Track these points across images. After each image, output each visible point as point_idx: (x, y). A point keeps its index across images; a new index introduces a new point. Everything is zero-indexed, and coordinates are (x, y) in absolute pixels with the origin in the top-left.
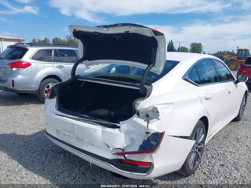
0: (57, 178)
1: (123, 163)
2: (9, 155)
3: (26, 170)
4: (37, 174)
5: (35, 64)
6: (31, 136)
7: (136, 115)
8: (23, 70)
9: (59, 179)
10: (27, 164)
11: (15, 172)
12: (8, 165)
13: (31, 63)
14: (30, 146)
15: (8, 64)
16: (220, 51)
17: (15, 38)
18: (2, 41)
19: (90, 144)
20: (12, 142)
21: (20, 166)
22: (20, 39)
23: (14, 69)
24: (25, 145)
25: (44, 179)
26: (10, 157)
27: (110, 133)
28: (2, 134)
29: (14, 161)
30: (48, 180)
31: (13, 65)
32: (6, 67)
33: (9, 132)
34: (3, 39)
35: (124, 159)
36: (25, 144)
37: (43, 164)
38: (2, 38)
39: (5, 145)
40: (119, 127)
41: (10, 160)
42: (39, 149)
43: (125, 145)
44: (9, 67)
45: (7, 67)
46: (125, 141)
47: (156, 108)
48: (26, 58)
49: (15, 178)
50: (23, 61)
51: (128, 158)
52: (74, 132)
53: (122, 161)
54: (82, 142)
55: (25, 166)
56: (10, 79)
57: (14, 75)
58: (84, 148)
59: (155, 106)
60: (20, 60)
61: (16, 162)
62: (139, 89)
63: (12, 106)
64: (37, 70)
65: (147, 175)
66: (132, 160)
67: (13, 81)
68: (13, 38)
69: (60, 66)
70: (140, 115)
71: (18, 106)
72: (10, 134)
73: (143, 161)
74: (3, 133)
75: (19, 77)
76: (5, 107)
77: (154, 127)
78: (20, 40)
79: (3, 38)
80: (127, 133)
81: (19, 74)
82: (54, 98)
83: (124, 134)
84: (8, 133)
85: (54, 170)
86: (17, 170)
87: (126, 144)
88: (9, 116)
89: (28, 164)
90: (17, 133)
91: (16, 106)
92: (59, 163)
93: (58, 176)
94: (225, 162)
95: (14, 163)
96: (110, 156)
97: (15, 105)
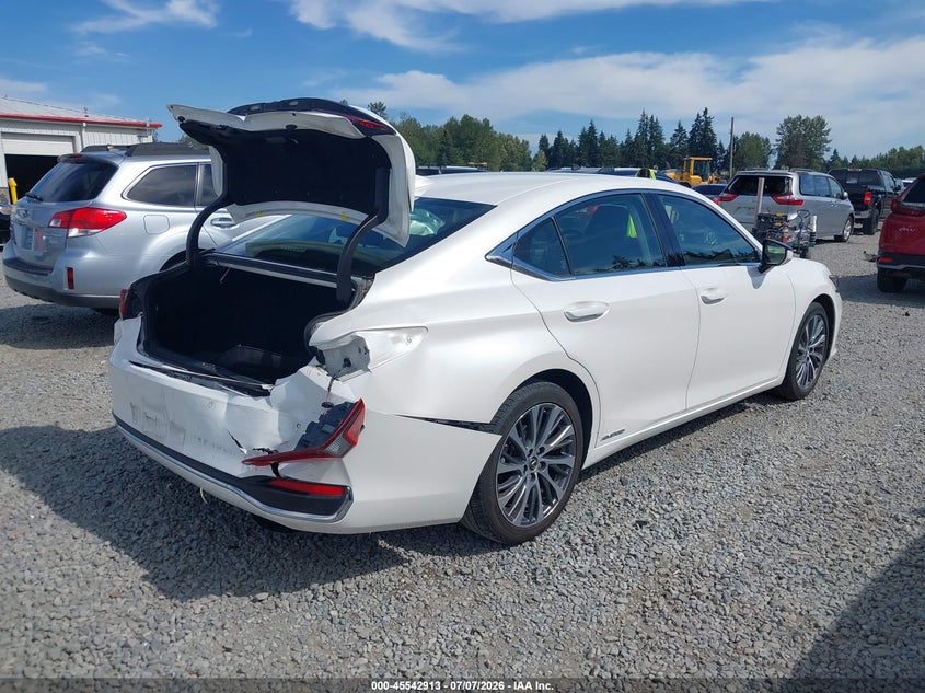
0: (134, 537)
1: (271, 487)
2: (22, 480)
3: (58, 517)
4: (83, 527)
5: (139, 214)
6: (98, 434)
7: (314, 361)
8: (100, 235)
9: (140, 542)
10: (63, 504)
11: (27, 522)
12: (13, 505)
13: (127, 213)
14: (86, 460)
15: (56, 217)
16: (901, 148)
17: (127, 120)
18: (83, 132)
19: (200, 439)
20: (40, 449)
21: (45, 508)
22: (142, 122)
23: (74, 232)
24: (73, 457)
25: (100, 540)
26: (24, 485)
27: (245, 409)
28: (21, 428)
29: (31, 496)
30: (108, 543)
31: (69, 220)
32: (49, 226)
33: (39, 422)
34: (85, 124)
35: (274, 476)
36: (74, 454)
37: (109, 504)
38: (82, 122)
39: (19, 456)
40: (266, 393)
41: (22, 492)
42: (110, 468)
43: (280, 441)
44: (59, 225)
45: (52, 224)
46: (280, 430)
47: (361, 340)
48: (112, 196)
49: (24, 534)
50: (102, 205)
51: (282, 474)
52: (165, 407)
53: (271, 483)
54: (182, 435)
55: (57, 508)
56: (61, 265)
57: (72, 250)
58: (185, 451)
59: (359, 334)
60: (91, 202)
61: (38, 498)
62: (334, 285)
63: (71, 350)
64: (147, 234)
65: (335, 520)
66: (295, 480)
67: (70, 270)
68: (119, 120)
69: (221, 219)
70: (327, 360)
71: (91, 350)
72: (42, 428)
73: (322, 481)
74: (24, 424)
75: (90, 256)
76: (48, 352)
77: (346, 390)
78: (145, 125)
79: (87, 119)
80: (285, 409)
81: (88, 247)
82: (136, 316)
83: (277, 412)
84: (38, 425)
85: (133, 519)
86: (32, 517)
87: (282, 437)
88: (55, 380)
89: (67, 505)
90: (63, 426)
91: (85, 349)
92: (152, 504)
93: (139, 533)
94: (657, 516)
95: (30, 502)
96: (240, 471)
97: (82, 347)
